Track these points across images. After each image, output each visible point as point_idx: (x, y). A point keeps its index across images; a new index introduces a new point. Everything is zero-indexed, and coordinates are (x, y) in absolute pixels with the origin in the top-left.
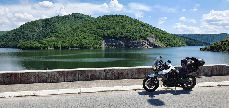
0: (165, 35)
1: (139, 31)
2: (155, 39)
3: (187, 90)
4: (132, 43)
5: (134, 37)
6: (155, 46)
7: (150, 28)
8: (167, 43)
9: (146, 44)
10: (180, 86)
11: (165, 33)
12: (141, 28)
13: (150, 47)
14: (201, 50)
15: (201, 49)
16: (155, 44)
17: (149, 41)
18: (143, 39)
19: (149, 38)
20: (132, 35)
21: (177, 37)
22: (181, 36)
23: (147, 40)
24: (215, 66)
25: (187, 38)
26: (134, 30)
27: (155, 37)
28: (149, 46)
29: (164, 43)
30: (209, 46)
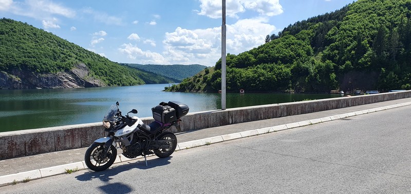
0: (105, 64)
1: (53, 54)
2: (87, 72)
3: (164, 159)
4: (39, 78)
5: (43, 66)
6: (88, 85)
7: (77, 51)
8: (109, 80)
9: (70, 81)
10: (152, 153)
11: (105, 61)
12: (58, 49)
13: (79, 87)
14: (167, 91)
15: (166, 88)
16: (87, 81)
17: (75, 75)
18: (63, 71)
19: (74, 70)
20: (39, 62)
21: (127, 68)
22: (134, 68)
23: (72, 73)
24: (199, 114)
25: (143, 70)
26: (42, 52)
27: (87, 68)
28: (76, 85)
29: (105, 78)
30: (177, 84)
